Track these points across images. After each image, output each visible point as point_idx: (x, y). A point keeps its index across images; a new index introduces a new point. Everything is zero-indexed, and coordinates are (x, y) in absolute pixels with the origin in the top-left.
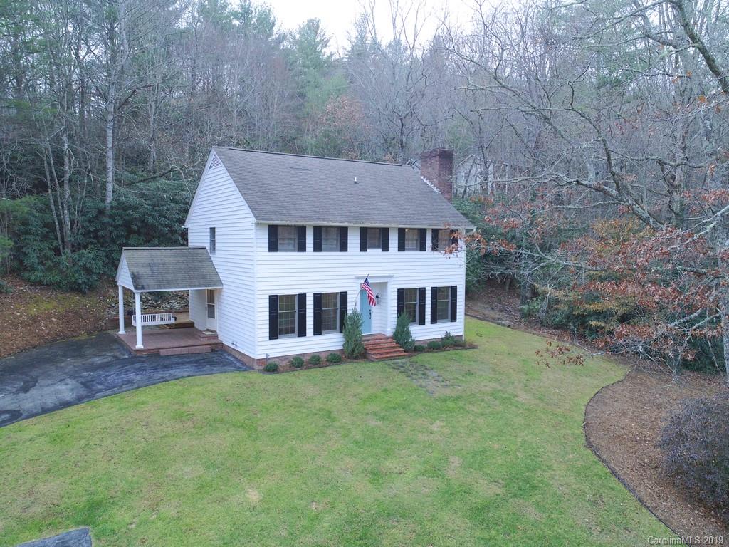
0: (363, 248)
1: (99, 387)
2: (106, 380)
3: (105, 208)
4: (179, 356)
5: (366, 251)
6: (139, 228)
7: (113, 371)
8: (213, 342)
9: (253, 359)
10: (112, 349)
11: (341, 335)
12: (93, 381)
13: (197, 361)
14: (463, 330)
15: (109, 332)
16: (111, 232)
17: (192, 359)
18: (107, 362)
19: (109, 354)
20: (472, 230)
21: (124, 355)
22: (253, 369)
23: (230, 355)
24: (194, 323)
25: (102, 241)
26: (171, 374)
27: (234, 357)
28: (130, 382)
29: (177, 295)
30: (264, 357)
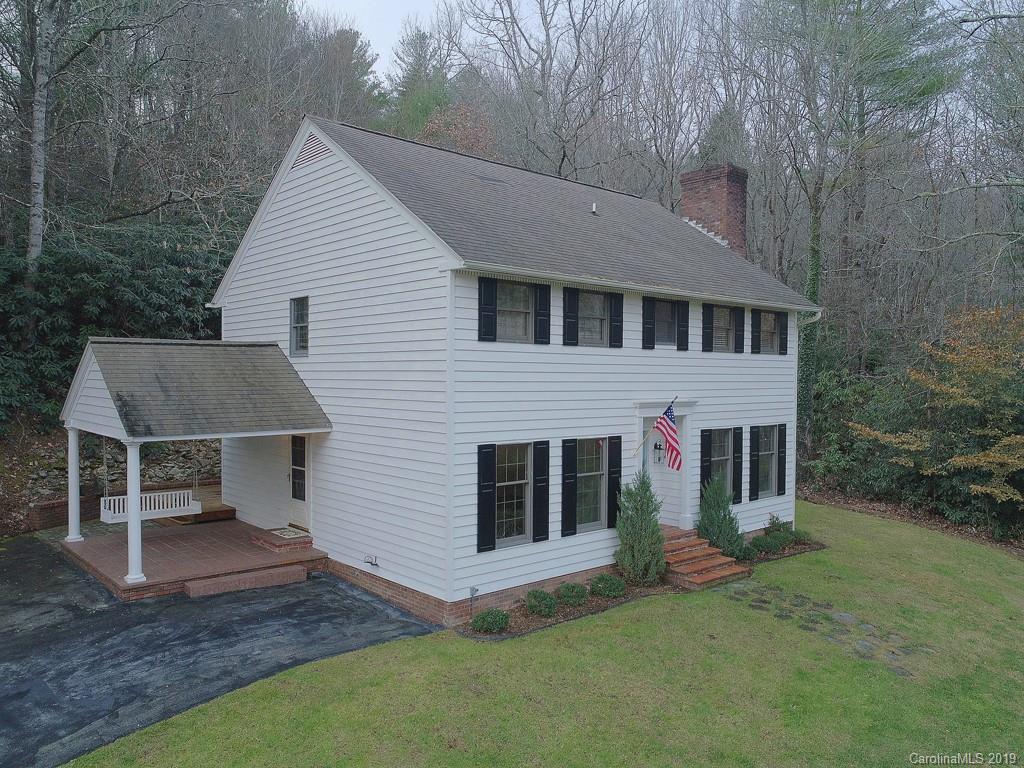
0: (648, 342)
1: (45, 718)
2: (63, 690)
3: (26, 269)
4: (236, 597)
5: (653, 348)
6: (103, 311)
7: (78, 657)
8: (307, 556)
9: (440, 603)
10: (56, 584)
11: (612, 533)
12: (20, 695)
13: (288, 611)
14: (792, 511)
15: (37, 535)
16: (39, 319)
17: (272, 604)
18: (54, 626)
19: (54, 600)
20: (814, 314)
21: (94, 601)
22: (442, 627)
23: (352, 586)
24: (234, 511)
25: (16, 337)
26: (245, 659)
27: (366, 592)
28: (135, 693)
29: (178, 452)
30: (466, 595)
